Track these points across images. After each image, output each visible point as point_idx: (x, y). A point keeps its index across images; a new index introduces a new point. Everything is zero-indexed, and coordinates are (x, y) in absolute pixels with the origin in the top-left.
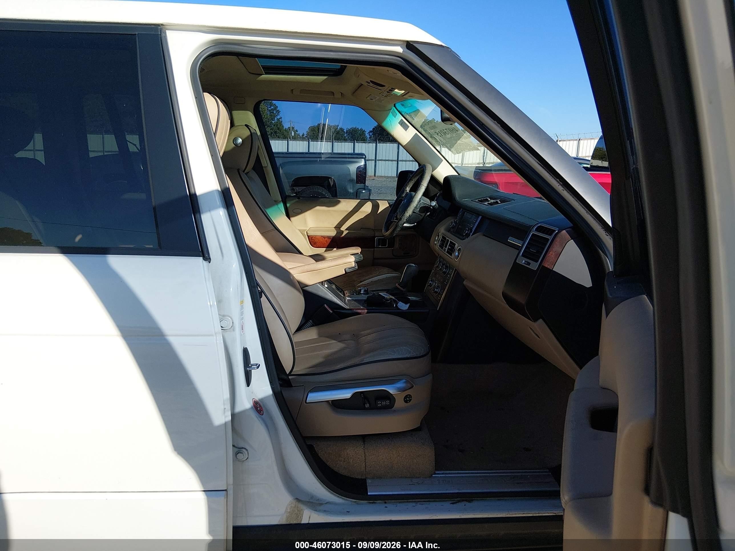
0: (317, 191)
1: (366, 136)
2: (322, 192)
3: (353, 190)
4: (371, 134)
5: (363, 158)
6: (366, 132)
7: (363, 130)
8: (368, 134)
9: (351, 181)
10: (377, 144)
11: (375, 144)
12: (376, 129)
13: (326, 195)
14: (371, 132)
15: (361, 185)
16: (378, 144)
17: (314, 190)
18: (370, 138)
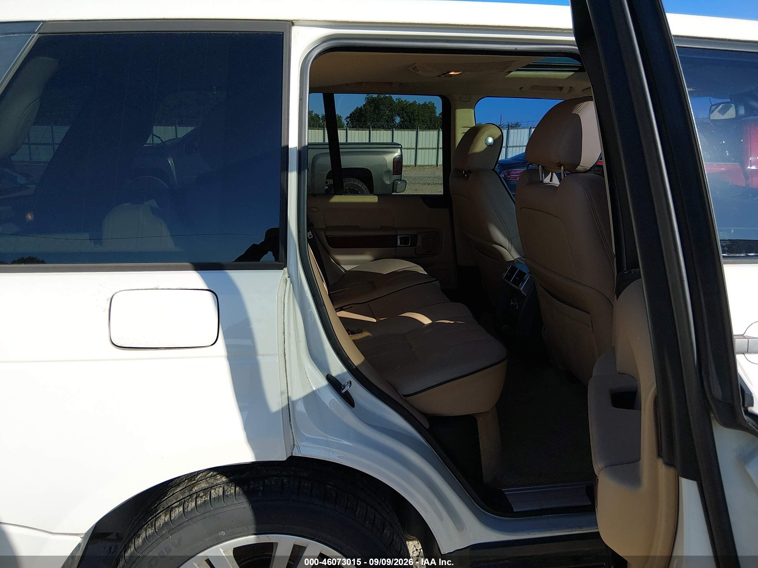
0: (353, 183)
1: (342, 122)
2: (358, 184)
3: (390, 181)
4: (348, 120)
5: (398, 148)
6: (342, 118)
7: (339, 115)
8: (346, 120)
9: (388, 172)
10: (370, 132)
11: (368, 131)
12: (354, 115)
13: (363, 187)
14: (348, 118)
15: (397, 177)
16: (372, 132)
17: (351, 182)
18: (347, 124)
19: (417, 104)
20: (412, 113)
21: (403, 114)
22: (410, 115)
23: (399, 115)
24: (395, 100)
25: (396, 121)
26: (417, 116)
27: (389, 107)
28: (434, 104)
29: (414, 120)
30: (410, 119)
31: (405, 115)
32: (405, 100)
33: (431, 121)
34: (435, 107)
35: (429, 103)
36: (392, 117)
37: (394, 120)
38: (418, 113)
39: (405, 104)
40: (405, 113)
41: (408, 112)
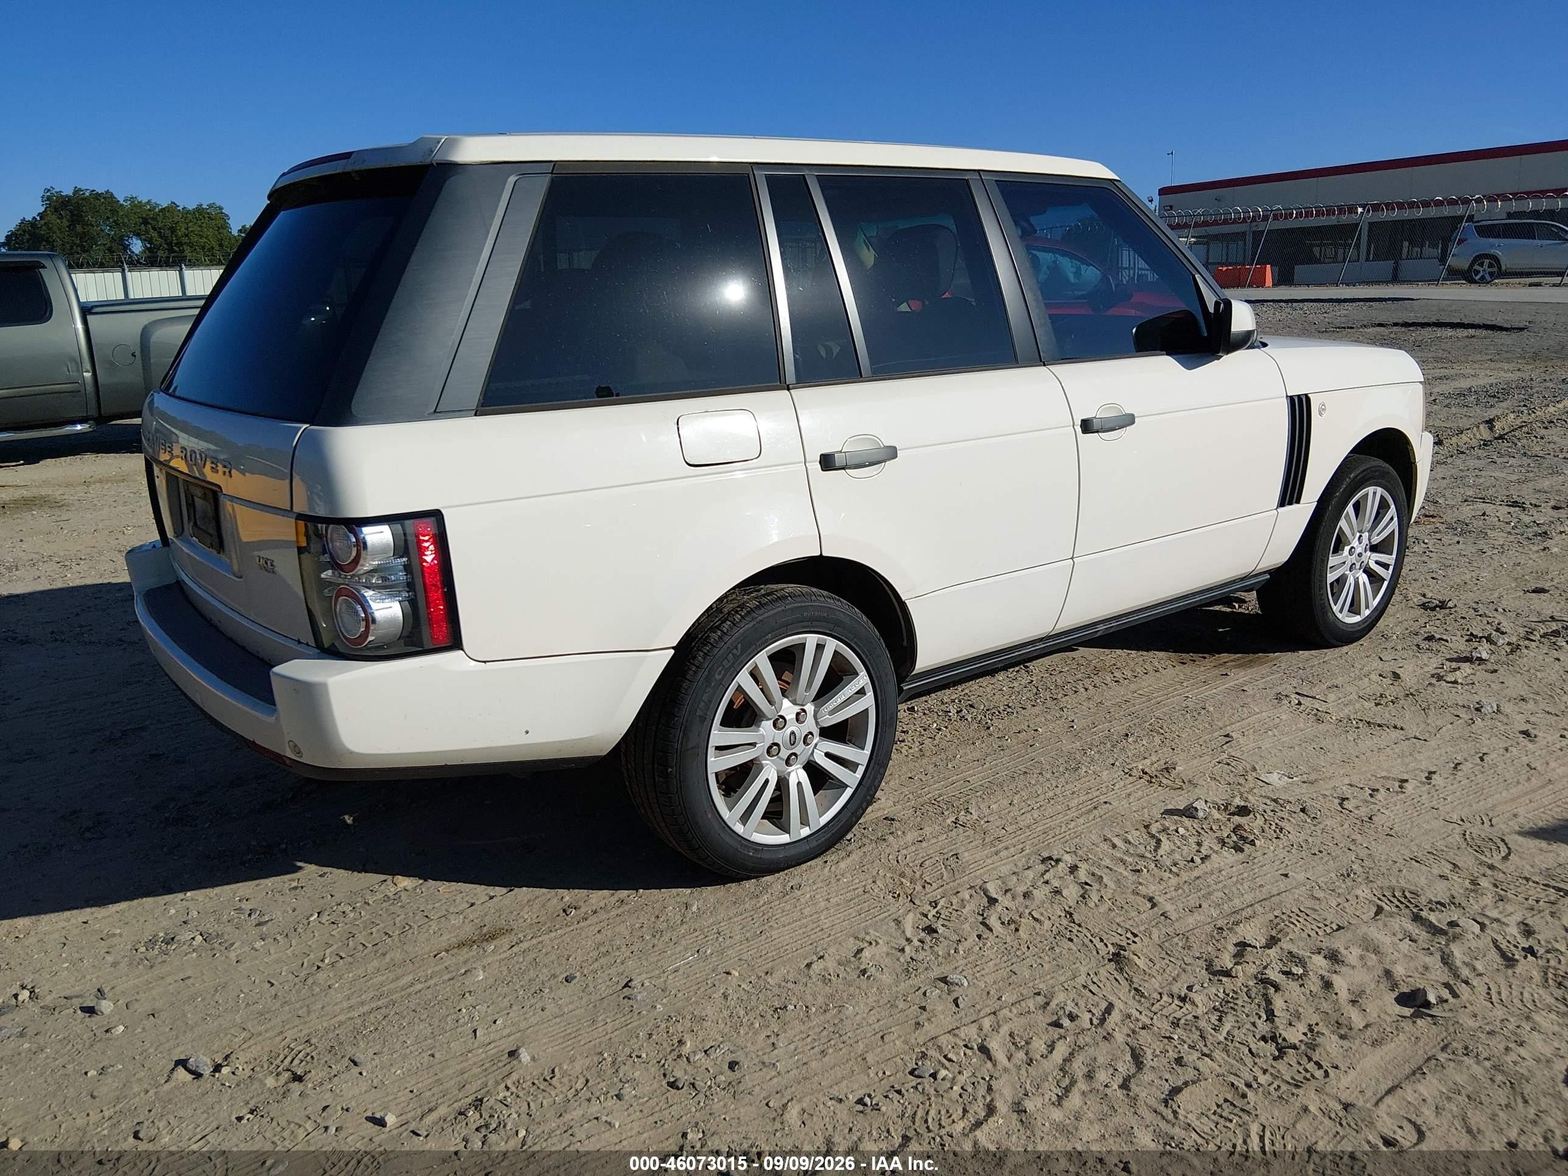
19: (180, 208)
20: (173, 230)
21: (147, 232)
22: (168, 233)
23: (138, 235)
24: (122, 202)
25: (133, 249)
26: (186, 235)
27: (108, 218)
28: (222, 209)
29: (179, 244)
30: (170, 244)
31: (155, 234)
32: (149, 201)
33: (221, 245)
34: (227, 216)
35: (210, 206)
36: (121, 238)
37: (126, 248)
38: (187, 229)
39: (149, 210)
40: (154, 229)
41: (160, 228)
